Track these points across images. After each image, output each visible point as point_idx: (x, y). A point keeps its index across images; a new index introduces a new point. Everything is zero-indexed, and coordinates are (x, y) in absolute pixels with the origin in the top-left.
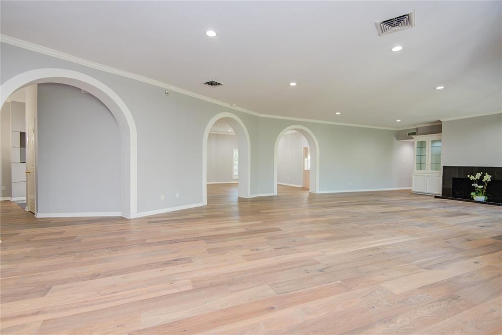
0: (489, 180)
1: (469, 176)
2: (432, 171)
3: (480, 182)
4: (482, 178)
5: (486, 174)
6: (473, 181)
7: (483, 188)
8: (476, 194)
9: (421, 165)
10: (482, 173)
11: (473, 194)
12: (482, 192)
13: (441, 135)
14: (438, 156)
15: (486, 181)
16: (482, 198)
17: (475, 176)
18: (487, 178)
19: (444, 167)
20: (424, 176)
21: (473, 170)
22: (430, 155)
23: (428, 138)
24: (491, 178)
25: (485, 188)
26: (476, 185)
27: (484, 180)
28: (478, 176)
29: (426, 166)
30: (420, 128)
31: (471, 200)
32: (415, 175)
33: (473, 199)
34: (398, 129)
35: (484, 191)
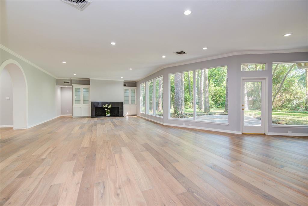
2: (85, 104)
10: (108, 104)
11: (106, 113)
13: (90, 86)
15: (110, 108)
16: (109, 115)
17: (105, 106)
20: (80, 107)
22: (83, 96)
23: (81, 87)
26: (106, 109)
29: (81, 102)
30: (73, 80)
31: (105, 116)
32: (74, 107)
34: (57, 78)
35: (110, 112)
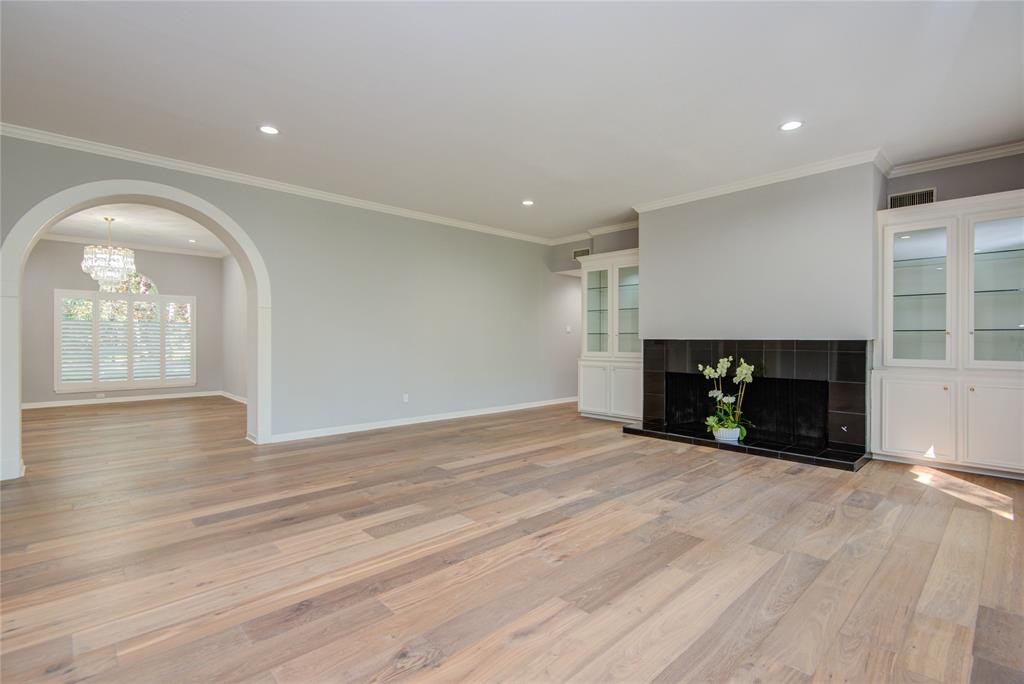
0: (749, 379)
1: (701, 367)
2: (623, 354)
3: (728, 384)
4: (731, 372)
5: (742, 360)
6: (711, 384)
7: (735, 403)
8: (720, 420)
9: (599, 338)
10: (731, 358)
11: (711, 421)
12: (734, 415)
13: (638, 254)
14: (631, 312)
15: (742, 382)
17: (715, 368)
18: (745, 372)
19: (645, 341)
20: (604, 368)
21: (709, 350)
22: (616, 308)
23: (612, 262)
24: (753, 373)
25: (740, 403)
26: (716, 393)
27: (736, 380)
28: (724, 364)
29: (610, 340)
30: (597, 236)
32: (584, 366)
33: (713, 438)
34: (552, 243)
35: (739, 412)
